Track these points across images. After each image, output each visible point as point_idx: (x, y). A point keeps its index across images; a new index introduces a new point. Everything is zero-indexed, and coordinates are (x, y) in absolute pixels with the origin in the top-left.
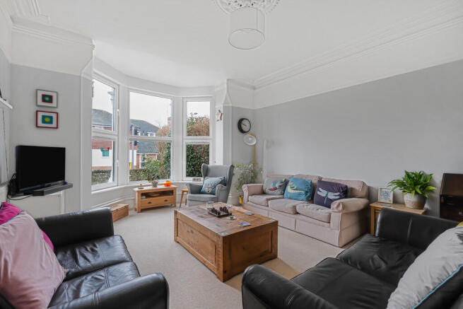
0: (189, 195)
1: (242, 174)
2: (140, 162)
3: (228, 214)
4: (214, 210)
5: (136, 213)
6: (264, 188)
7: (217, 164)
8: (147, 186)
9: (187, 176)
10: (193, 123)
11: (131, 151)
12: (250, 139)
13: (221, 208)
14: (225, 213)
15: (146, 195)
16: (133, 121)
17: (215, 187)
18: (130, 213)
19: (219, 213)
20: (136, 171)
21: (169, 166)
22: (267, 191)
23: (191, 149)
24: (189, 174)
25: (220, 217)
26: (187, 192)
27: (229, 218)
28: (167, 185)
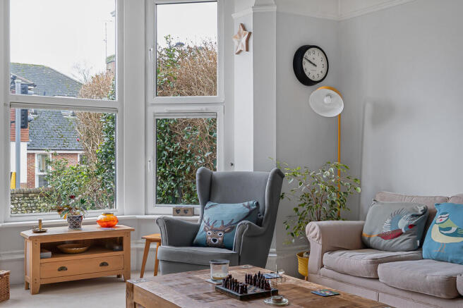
0: (164, 247)
1: (306, 195)
2: (37, 173)
3: (267, 291)
4: (229, 282)
5: (28, 293)
6: (365, 233)
7: (238, 168)
8: (57, 225)
9: (158, 202)
10: (173, 63)
11: (13, 145)
12: (327, 100)
13: (248, 277)
14: (259, 290)
15: (54, 248)
16: (18, 67)
17: (233, 228)
18: (13, 294)
19: (244, 289)
20: (26, 194)
21: (113, 178)
22: (374, 240)
23: (167, 131)
24: (164, 197)
25: (246, 298)
26: (159, 241)
27: (270, 301)
28: (108, 224)
